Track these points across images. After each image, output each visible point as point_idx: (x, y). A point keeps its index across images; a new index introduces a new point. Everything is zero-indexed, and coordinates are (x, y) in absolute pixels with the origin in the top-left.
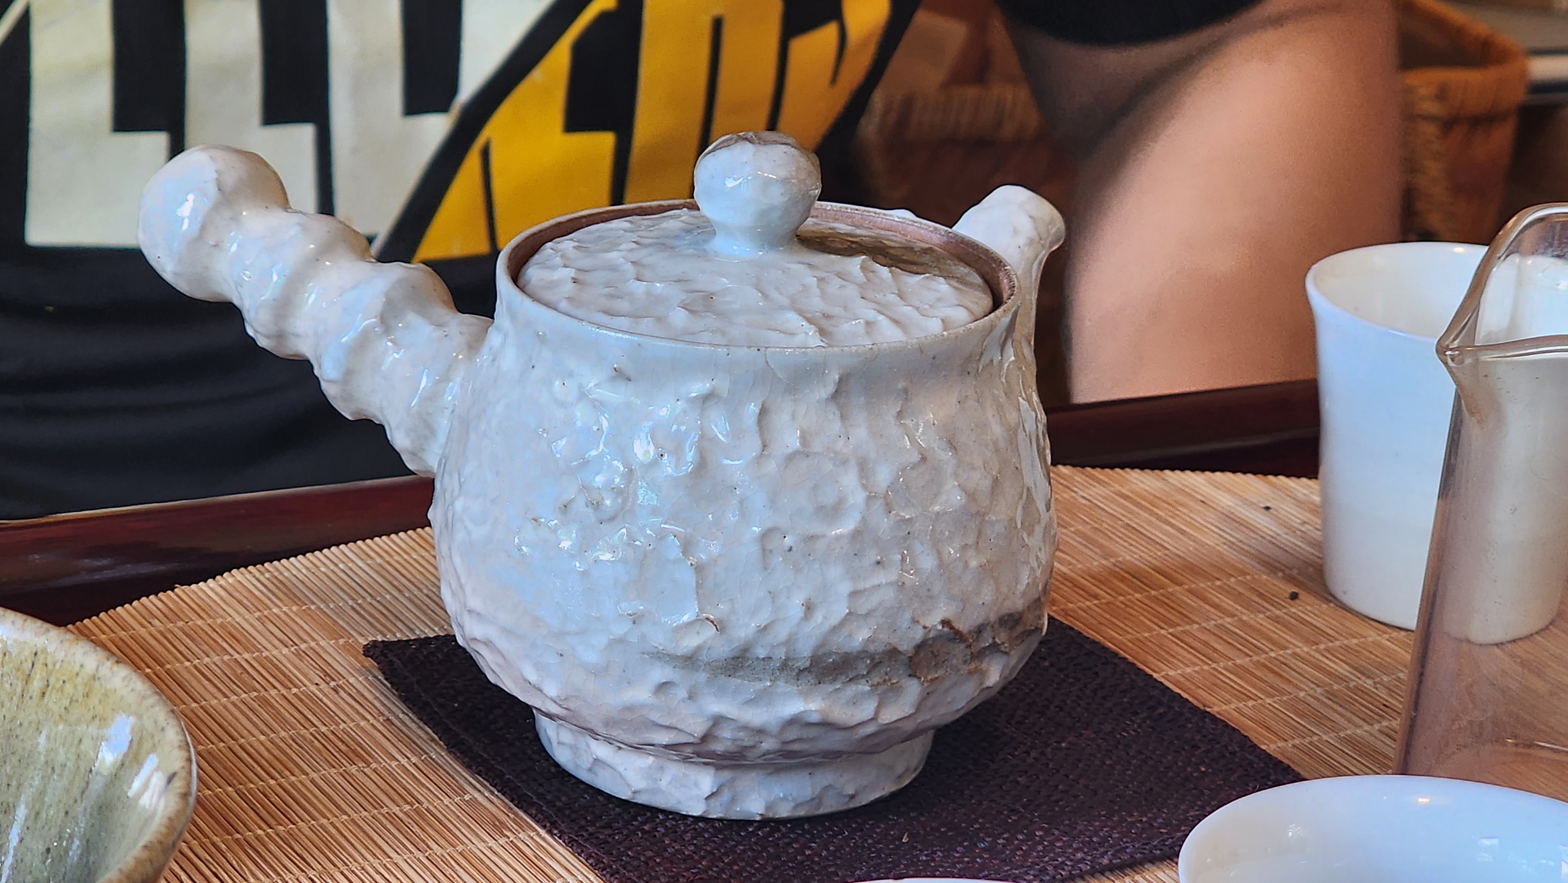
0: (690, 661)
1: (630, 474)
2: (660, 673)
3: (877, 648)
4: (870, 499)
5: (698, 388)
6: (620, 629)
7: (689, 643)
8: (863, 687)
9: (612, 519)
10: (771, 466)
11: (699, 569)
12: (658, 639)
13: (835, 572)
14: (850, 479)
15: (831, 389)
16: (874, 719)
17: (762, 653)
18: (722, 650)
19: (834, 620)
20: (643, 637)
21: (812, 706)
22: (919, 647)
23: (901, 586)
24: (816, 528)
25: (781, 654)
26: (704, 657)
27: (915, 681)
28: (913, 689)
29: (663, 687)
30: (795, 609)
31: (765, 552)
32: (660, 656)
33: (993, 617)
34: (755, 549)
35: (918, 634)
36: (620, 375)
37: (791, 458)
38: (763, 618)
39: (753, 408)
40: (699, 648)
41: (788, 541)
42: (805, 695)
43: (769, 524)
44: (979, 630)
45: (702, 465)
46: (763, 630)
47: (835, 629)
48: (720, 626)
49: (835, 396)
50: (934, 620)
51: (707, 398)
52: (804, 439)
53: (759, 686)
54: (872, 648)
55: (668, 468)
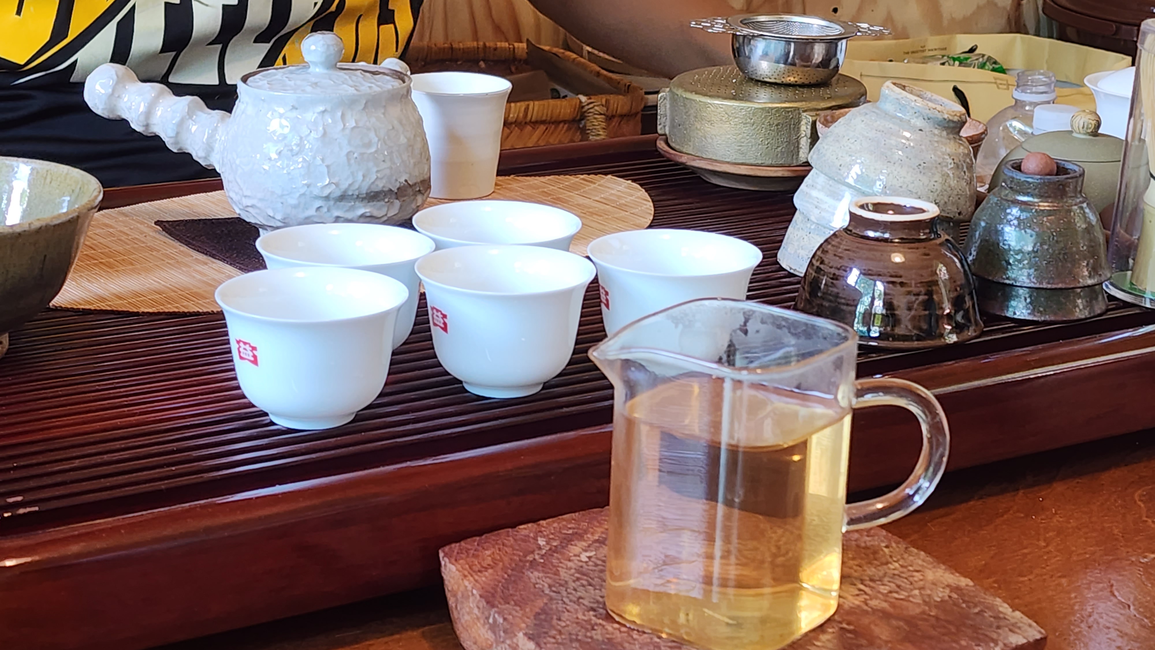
0: (327, 198)
1: (301, 138)
2: (318, 203)
3: (386, 189)
4: (379, 140)
5: (322, 108)
6: (302, 191)
7: (326, 193)
8: (383, 203)
9: (297, 154)
10: (347, 132)
11: (328, 167)
12: (316, 192)
13: (371, 164)
14: (372, 135)
15: (363, 106)
16: (386, 215)
17: (350, 193)
18: (338, 193)
19: (372, 180)
20: (311, 192)
21: (367, 210)
22: (398, 189)
23: (391, 168)
24: (363, 150)
25: (357, 193)
26: (332, 196)
27: (398, 201)
28: (397, 203)
29: (318, 209)
30: (360, 178)
31: (349, 160)
32: (317, 197)
33: (419, 181)
34: (345, 158)
35: (398, 185)
36: (294, 108)
37: (353, 128)
38: (350, 181)
39: (339, 114)
40: (330, 194)
41: (356, 155)
42: (365, 206)
43: (349, 150)
44: (415, 184)
45: (325, 134)
46: (350, 185)
47: (373, 183)
48: (337, 185)
49: (364, 109)
50: (402, 180)
51: (324, 112)
52: (356, 122)
53: (350, 204)
54: (384, 189)
55: (313, 135)
